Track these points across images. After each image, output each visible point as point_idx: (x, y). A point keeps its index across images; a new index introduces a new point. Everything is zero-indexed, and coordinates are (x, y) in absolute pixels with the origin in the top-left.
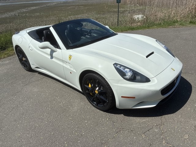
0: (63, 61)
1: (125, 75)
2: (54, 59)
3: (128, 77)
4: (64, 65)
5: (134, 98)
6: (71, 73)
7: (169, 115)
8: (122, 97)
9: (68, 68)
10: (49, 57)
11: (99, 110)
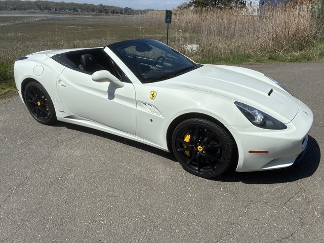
0: (136, 102)
1: (254, 119)
2: (115, 100)
3: (257, 121)
4: (139, 108)
5: (267, 152)
6: (151, 120)
7: (306, 178)
8: (250, 152)
9: (146, 112)
10: (106, 97)
11: (201, 178)
